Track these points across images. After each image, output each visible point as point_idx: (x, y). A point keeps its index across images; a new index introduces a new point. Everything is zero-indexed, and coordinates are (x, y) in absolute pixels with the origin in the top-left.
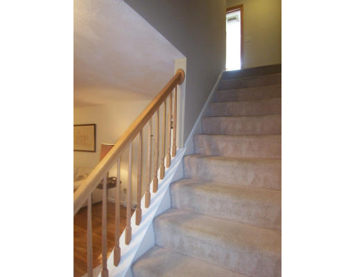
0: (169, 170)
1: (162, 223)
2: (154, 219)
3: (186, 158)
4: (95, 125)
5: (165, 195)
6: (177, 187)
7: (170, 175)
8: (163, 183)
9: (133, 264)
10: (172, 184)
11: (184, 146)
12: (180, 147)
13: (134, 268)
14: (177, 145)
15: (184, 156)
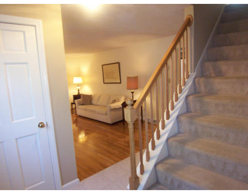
0: (184, 88)
1: (183, 118)
2: (178, 117)
3: (196, 80)
4: (119, 63)
5: (183, 103)
6: (191, 98)
7: (186, 91)
8: (181, 96)
9: (167, 140)
10: (187, 97)
11: (194, 71)
12: (191, 72)
13: (169, 141)
14: (189, 70)
15: (195, 78)
